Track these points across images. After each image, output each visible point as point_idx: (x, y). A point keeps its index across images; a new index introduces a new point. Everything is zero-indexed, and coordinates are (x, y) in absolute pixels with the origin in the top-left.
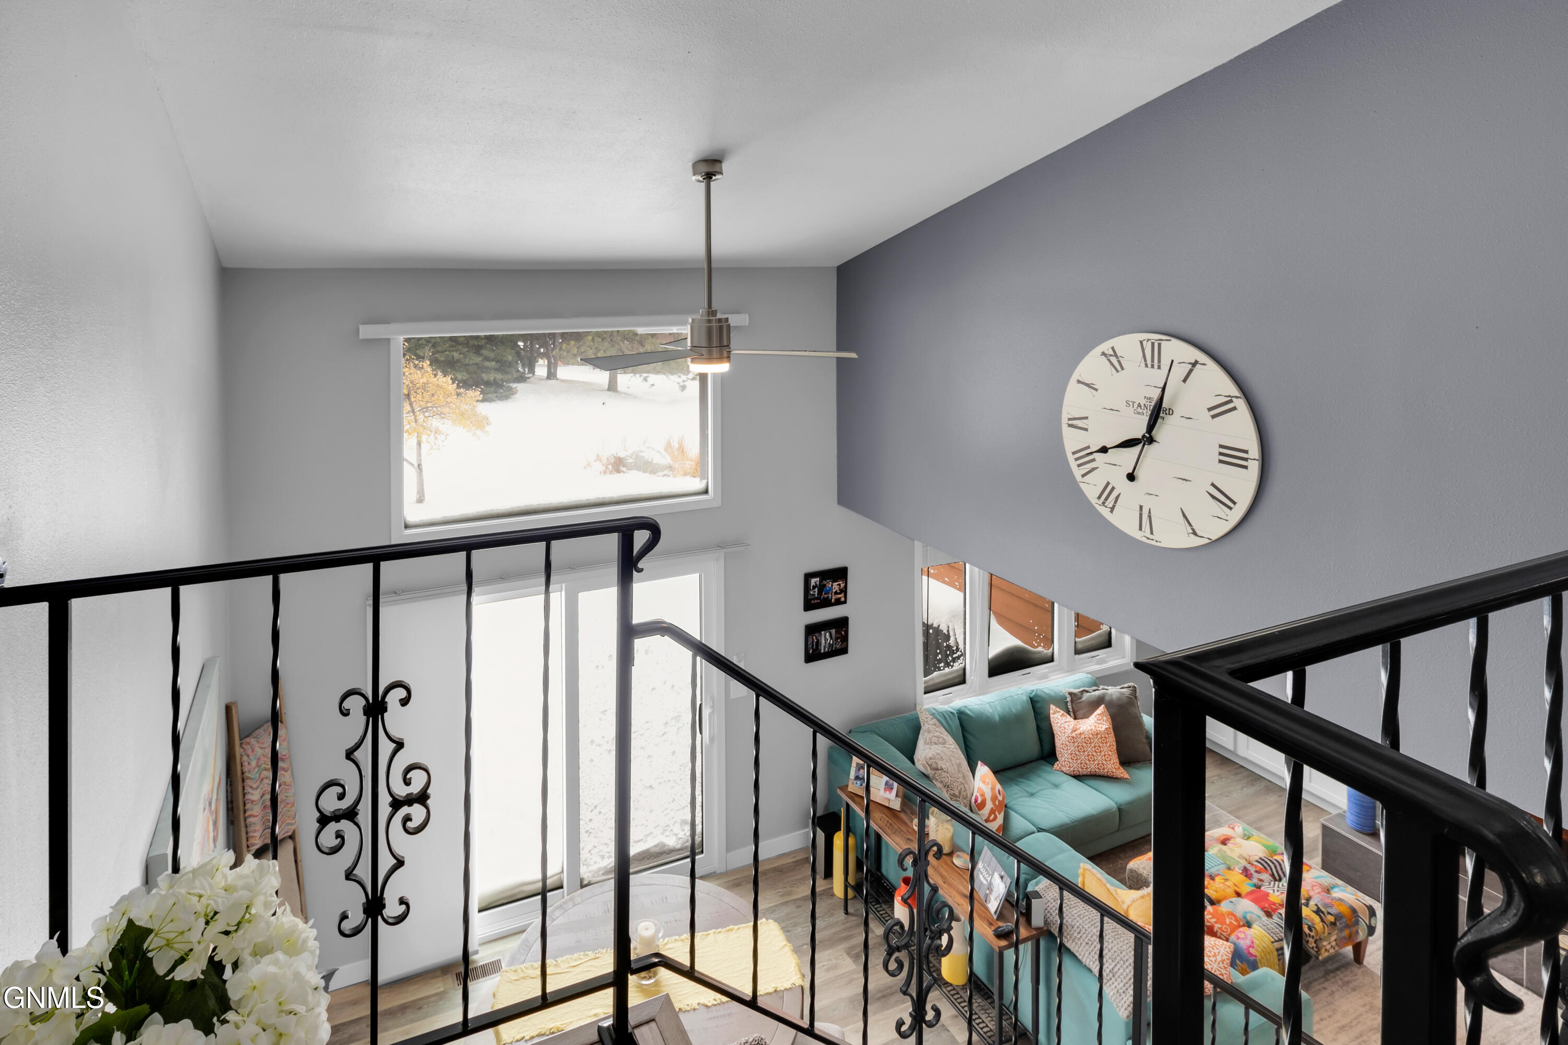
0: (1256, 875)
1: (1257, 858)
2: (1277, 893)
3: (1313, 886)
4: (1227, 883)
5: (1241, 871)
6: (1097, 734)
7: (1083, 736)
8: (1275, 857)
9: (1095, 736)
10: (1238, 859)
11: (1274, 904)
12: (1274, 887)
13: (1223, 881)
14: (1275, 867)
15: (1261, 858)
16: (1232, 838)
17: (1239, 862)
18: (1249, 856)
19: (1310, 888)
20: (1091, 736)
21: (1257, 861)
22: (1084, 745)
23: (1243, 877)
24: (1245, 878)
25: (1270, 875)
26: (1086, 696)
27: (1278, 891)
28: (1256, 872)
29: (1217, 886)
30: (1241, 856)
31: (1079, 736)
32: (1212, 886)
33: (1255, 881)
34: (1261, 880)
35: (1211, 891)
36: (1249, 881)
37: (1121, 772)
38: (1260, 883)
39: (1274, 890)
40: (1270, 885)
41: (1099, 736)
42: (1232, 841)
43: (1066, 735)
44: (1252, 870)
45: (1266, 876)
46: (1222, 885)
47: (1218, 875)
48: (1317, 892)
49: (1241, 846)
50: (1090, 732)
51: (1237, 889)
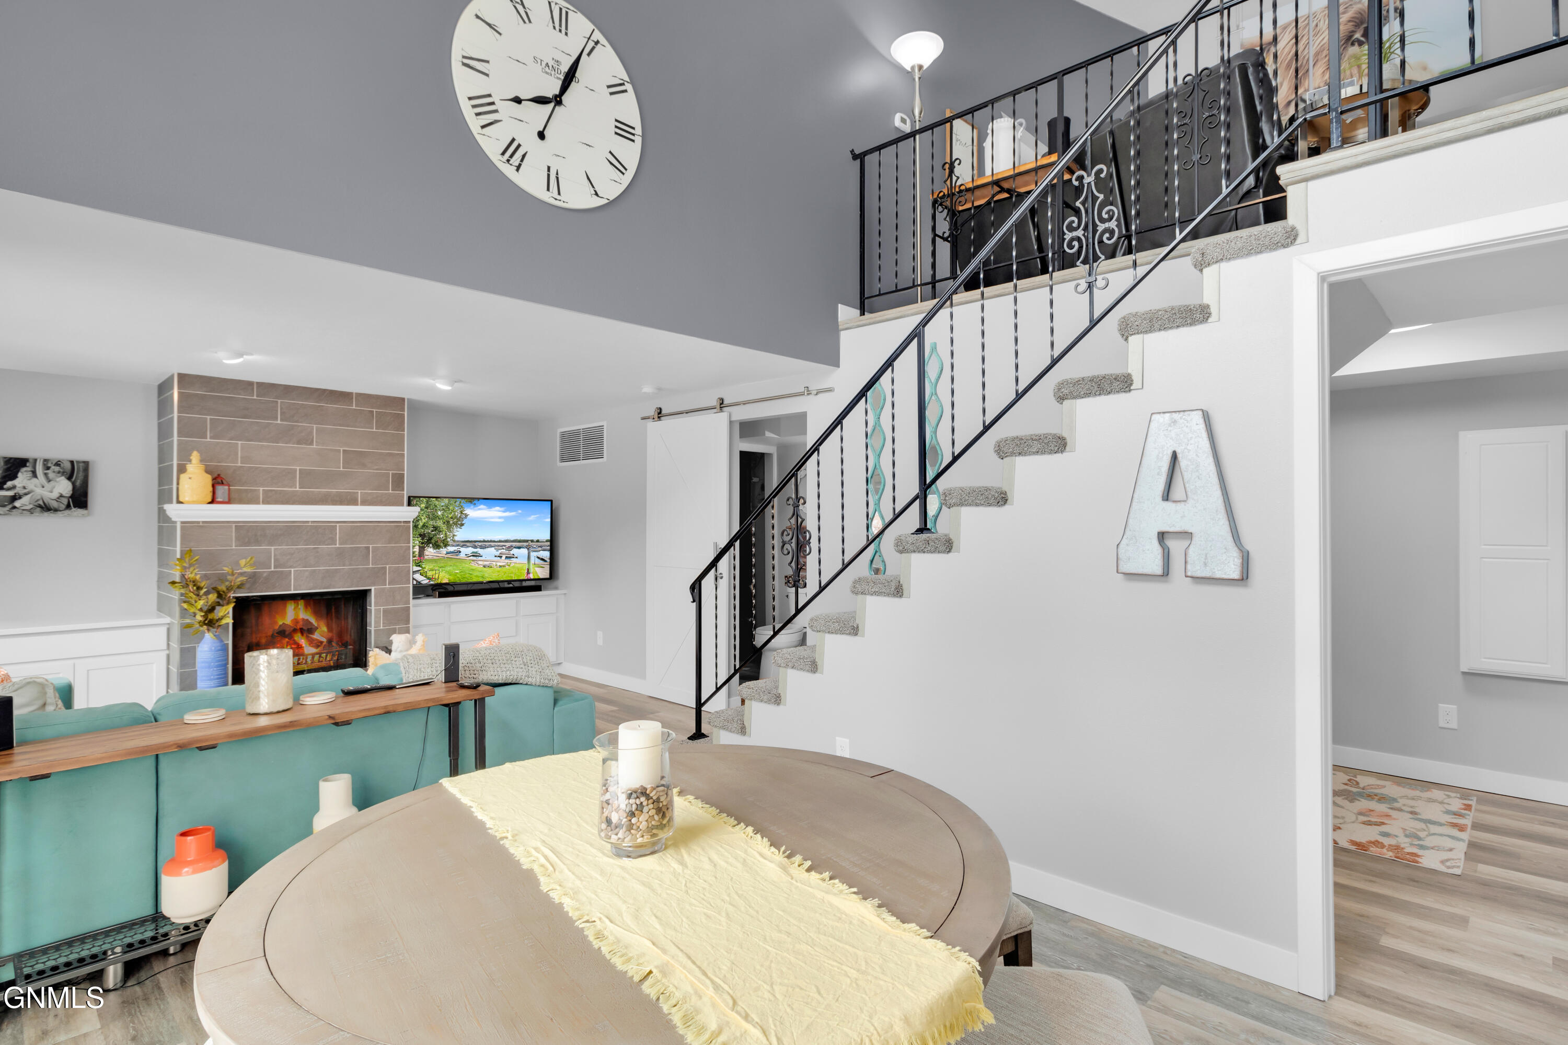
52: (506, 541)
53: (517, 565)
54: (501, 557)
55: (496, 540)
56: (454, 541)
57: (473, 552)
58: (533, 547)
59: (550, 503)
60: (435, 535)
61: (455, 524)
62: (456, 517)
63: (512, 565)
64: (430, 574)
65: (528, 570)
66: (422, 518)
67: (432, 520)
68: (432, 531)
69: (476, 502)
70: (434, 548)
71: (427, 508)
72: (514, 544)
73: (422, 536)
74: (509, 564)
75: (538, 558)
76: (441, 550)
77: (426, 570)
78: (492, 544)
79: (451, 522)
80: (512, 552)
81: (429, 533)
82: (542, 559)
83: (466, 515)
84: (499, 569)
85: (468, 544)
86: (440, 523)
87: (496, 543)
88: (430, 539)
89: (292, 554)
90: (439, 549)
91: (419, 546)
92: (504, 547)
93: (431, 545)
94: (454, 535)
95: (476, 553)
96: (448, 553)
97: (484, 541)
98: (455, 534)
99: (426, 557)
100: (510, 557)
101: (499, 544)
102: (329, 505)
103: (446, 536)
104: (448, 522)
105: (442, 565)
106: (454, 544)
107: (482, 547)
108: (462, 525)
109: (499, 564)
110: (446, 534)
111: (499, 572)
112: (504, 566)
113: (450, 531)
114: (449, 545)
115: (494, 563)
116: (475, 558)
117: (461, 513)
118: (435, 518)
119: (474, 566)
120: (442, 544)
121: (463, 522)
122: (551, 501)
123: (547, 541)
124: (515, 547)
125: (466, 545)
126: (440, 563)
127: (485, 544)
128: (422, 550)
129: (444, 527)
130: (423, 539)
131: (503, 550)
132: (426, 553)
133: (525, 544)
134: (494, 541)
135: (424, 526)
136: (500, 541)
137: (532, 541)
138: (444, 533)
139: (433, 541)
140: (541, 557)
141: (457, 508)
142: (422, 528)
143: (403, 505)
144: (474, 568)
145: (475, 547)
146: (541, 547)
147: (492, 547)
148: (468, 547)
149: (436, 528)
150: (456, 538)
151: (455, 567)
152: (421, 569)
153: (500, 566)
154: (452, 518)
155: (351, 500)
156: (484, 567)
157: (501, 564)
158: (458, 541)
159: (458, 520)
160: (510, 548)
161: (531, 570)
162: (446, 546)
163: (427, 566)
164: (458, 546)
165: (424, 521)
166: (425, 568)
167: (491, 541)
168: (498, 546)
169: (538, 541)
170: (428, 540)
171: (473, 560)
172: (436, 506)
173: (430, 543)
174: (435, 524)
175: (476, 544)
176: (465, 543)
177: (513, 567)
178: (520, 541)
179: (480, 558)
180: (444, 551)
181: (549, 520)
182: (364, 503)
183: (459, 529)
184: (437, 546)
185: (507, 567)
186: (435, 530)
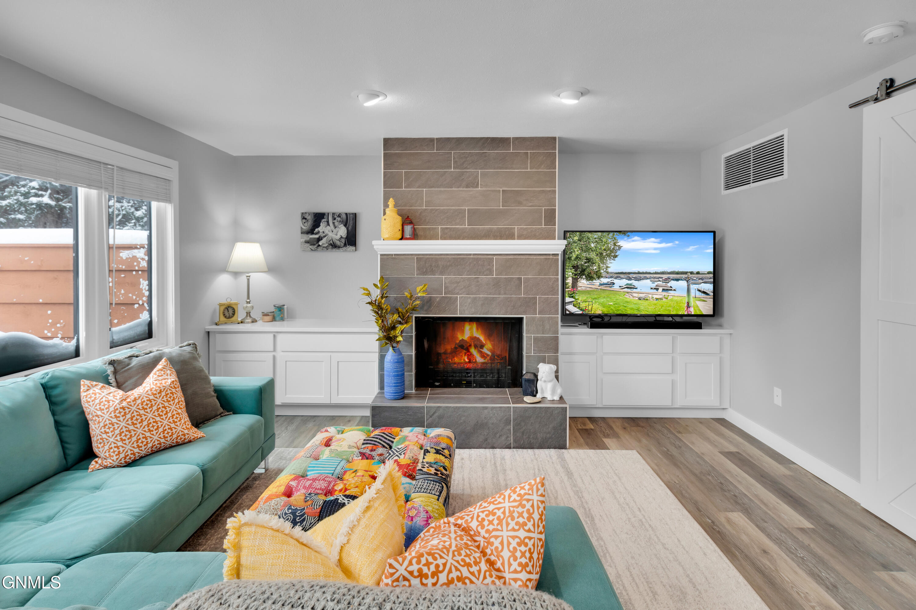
0: (373, 453)
1: (362, 441)
2: (403, 456)
3: (417, 437)
4: (358, 474)
5: (361, 458)
6: (160, 392)
7: (139, 401)
8: (372, 435)
9: (158, 396)
10: (351, 450)
11: (409, 465)
12: (393, 452)
13: (354, 474)
14: (380, 439)
15: (364, 440)
16: (332, 437)
17: (353, 452)
18: (356, 443)
19: (417, 439)
20: (152, 397)
21: (363, 444)
22: (142, 412)
23: (365, 461)
24: (369, 461)
25: (381, 447)
26: (135, 361)
27: (400, 454)
28: (371, 451)
29: (353, 482)
30: (350, 447)
31: (132, 404)
32: (350, 484)
33: (377, 458)
34: (381, 455)
35: (352, 490)
36: (373, 461)
37: (195, 433)
38: (382, 458)
39: (397, 455)
40: (390, 454)
41: (163, 394)
42: (334, 439)
43: (112, 409)
44: (368, 452)
45: (380, 450)
46: (356, 478)
47: (345, 472)
48: (423, 439)
49: (344, 439)
50: (150, 393)
51: (371, 473)
52: (663, 273)
53: (676, 298)
54: (657, 289)
55: (652, 272)
56: (608, 273)
57: (627, 284)
58: (693, 280)
59: (712, 233)
60: (588, 267)
61: (609, 256)
62: (609, 249)
63: (669, 298)
64: (583, 305)
65: (688, 303)
66: (576, 250)
67: (585, 252)
68: (585, 263)
69: (629, 233)
70: (587, 280)
71: (580, 240)
72: (672, 276)
73: (575, 267)
74: (666, 297)
75: (699, 291)
76: (595, 281)
77: (579, 301)
78: (648, 276)
79: (604, 254)
80: (669, 285)
81: (582, 265)
82: (704, 292)
83: (620, 247)
84: (655, 302)
85: (622, 276)
86: (593, 255)
87: (652, 275)
88: (583, 271)
89: (458, 283)
90: (592, 280)
91: (572, 278)
92: (661, 280)
93: (584, 277)
94: (607, 267)
95: (631, 284)
96: (601, 285)
97: (639, 273)
98: (609, 265)
99: (579, 288)
100: (667, 290)
101: (655, 275)
102: (491, 239)
103: (599, 268)
104: (601, 254)
105: (596, 296)
106: (608, 275)
107: (637, 279)
108: (616, 256)
109: (655, 296)
110: (599, 265)
111: (655, 304)
112: (661, 299)
113: (603, 263)
114: (602, 277)
115: (650, 296)
116: (629, 290)
117: (615, 244)
118: (588, 249)
119: (628, 298)
120: (595, 276)
121: (617, 254)
122: (714, 232)
123: (709, 273)
124: (672, 279)
125: (619, 277)
126: (594, 294)
127: (640, 276)
128: (575, 281)
129: (597, 259)
130: (576, 271)
131: (659, 282)
132: (579, 284)
133: (684, 276)
134: (650, 273)
135: (577, 258)
136: (656, 273)
137: (692, 273)
138: (597, 264)
139: (586, 273)
140: (703, 290)
141: (610, 240)
142: (575, 260)
143: (555, 239)
144: (628, 300)
145: (630, 279)
146: (702, 279)
147: (647, 279)
148: (622, 278)
149: (589, 260)
150: (610, 270)
151: (608, 299)
152: (574, 300)
153: (657, 299)
154: (605, 250)
155: (509, 235)
156: (640, 299)
157: (658, 297)
158: (611, 273)
159: (612, 251)
160: (667, 280)
161: (692, 304)
162: (599, 277)
163: (580, 298)
164: (611, 277)
165: (577, 253)
166: (578, 299)
167: (646, 273)
168: (654, 278)
169: (698, 273)
170: (581, 272)
171: (628, 292)
172: (589, 238)
173: (584, 274)
174: (588, 256)
175: (631, 276)
176: (619, 275)
177: (672, 300)
178: (678, 273)
179: (635, 290)
180: (597, 282)
181: (712, 251)
182: (521, 237)
183: (612, 261)
184: (590, 278)
185: (664, 300)
186: (589, 262)
